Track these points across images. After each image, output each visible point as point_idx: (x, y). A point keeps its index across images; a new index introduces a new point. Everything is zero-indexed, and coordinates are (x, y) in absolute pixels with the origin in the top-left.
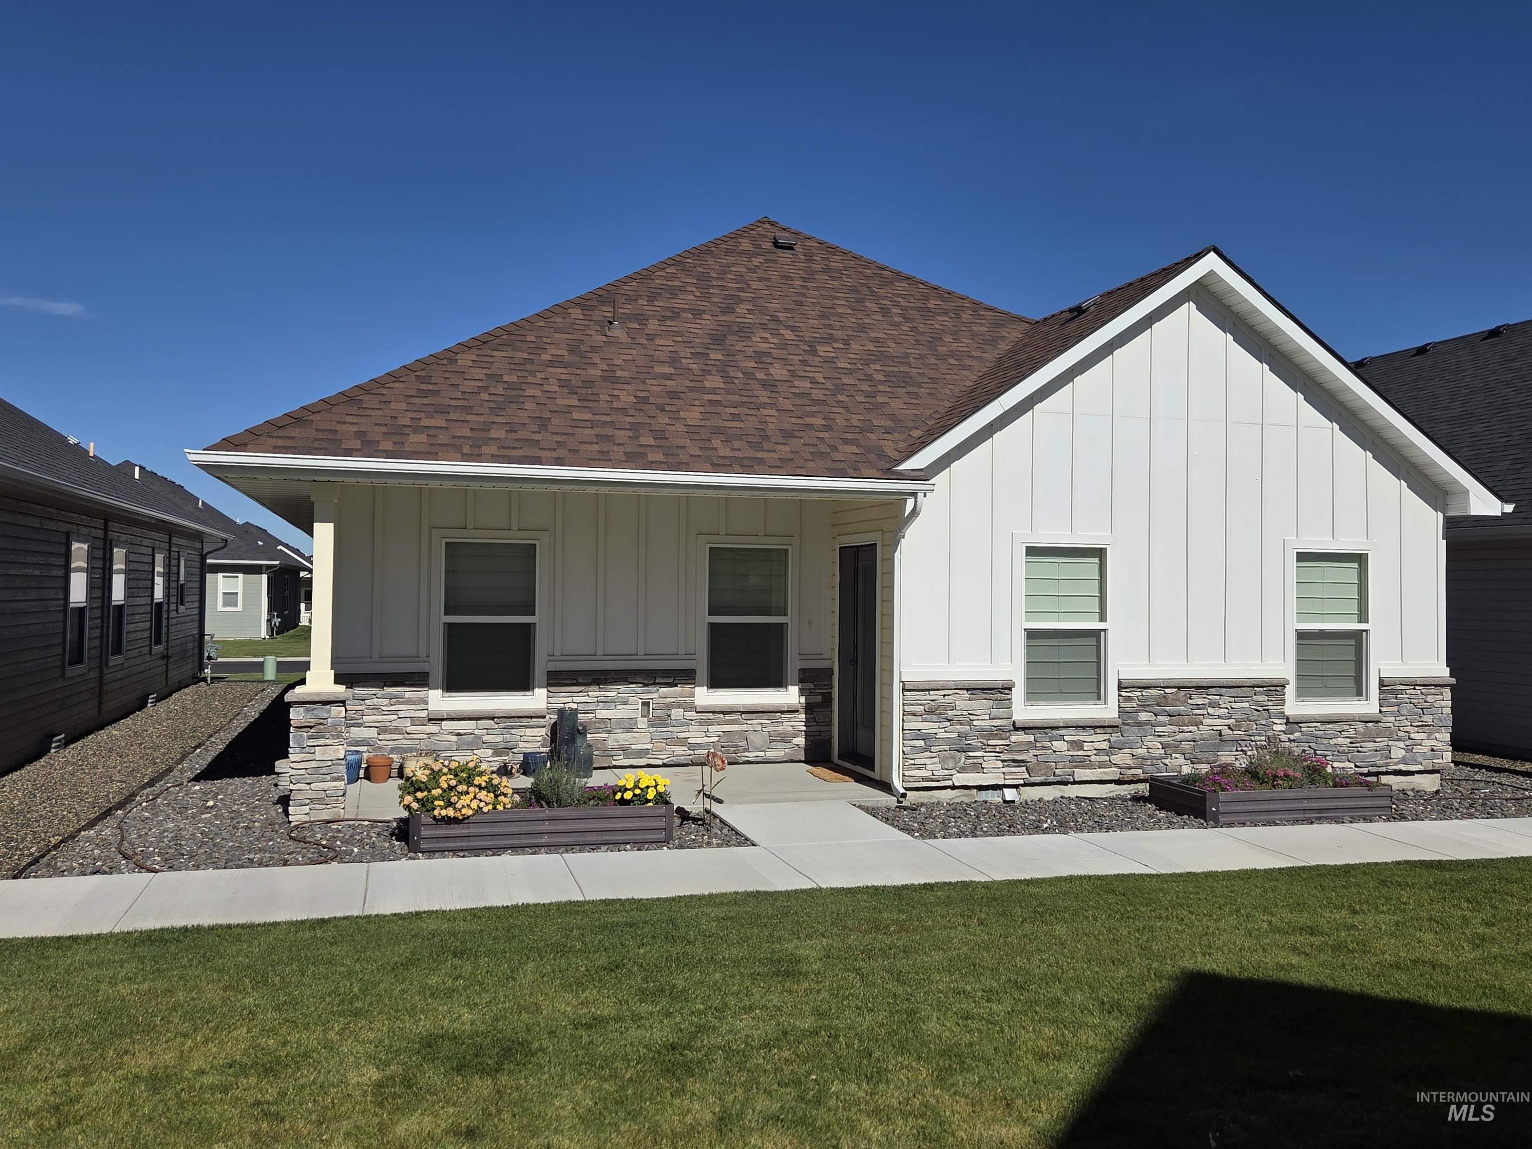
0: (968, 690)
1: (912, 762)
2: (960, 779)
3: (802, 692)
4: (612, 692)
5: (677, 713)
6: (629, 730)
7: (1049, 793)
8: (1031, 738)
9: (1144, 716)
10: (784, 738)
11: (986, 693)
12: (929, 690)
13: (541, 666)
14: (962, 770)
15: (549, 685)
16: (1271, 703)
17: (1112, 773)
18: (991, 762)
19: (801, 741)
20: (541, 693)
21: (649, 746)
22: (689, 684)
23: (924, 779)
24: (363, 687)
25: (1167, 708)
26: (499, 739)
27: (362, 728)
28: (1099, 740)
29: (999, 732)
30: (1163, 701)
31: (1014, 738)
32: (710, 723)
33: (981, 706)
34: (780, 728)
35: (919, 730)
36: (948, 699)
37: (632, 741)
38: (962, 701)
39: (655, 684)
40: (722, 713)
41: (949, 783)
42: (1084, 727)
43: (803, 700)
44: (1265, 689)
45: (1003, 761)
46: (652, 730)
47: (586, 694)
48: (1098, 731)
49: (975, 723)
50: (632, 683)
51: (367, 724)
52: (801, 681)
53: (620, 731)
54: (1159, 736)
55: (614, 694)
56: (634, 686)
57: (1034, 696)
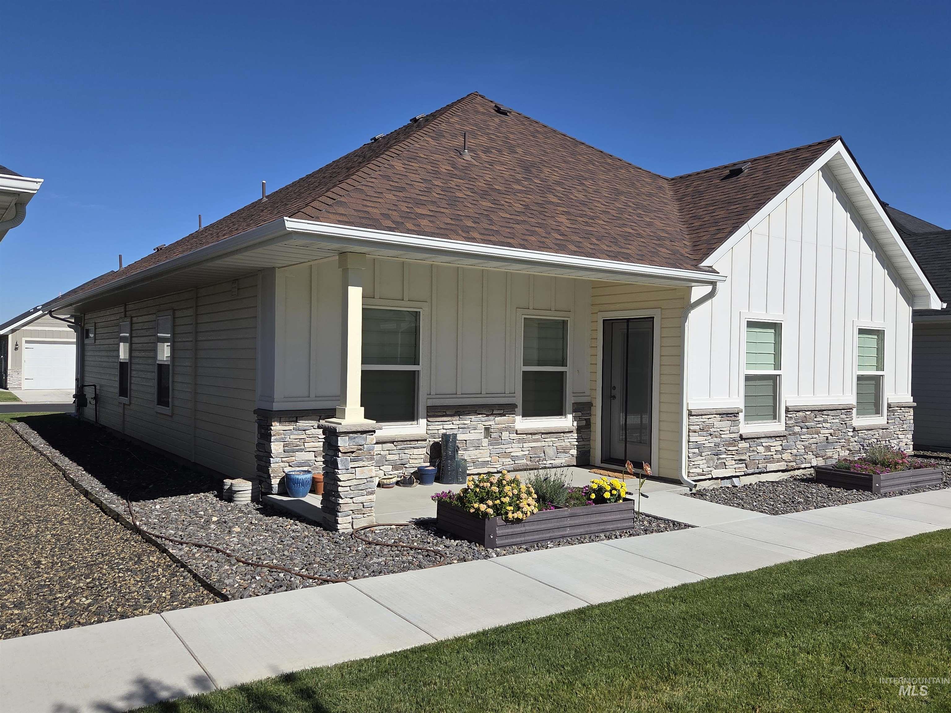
0: (720, 414)
1: (693, 463)
2: (717, 473)
3: (575, 418)
4: (467, 420)
5: (505, 435)
6: (477, 447)
7: (753, 480)
8: (747, 445)
9: (797, 429)
10: (565, 451)
11: (729, 417)
12: (702, 415)
13: (423, 402)
14: (716, 467)
15: (428, 416)
16: (848, 419)
17: (782, 466)
18: (729, 462)
19: (574, 452)
20: (423, 422)
21: (489, 459)
22: (513, 414)
23: (699, 474)
24: (305, 420)
25: (807, 424)
26: (396, 457)
27: (303, 453)
28: (777, 445)
29: (733, 442)
30: (805, 420)
31: (740, 446)
32: (523, 441)
33: (726, 424)
34: (563, 444)
35: (696, 442)
36: (711, 421)
37: (479, 456)
38: (717, 422)
39: (492, 414)
40: (531, 434)
41: (710, 476)
42: (771, 437)
43: (575, 424)
44: (846, 411)
45: (735, 460)
46: (491, 447)
47: (451, 423)
48: (777, 439)
49: (723, 436)
50: (479, 414)
51: (308, 450)
52: (574, 411)
53: (472, 449)
54: (802, 441)
55: (468, 422)
56: (481, 416)
57: (749, 417)
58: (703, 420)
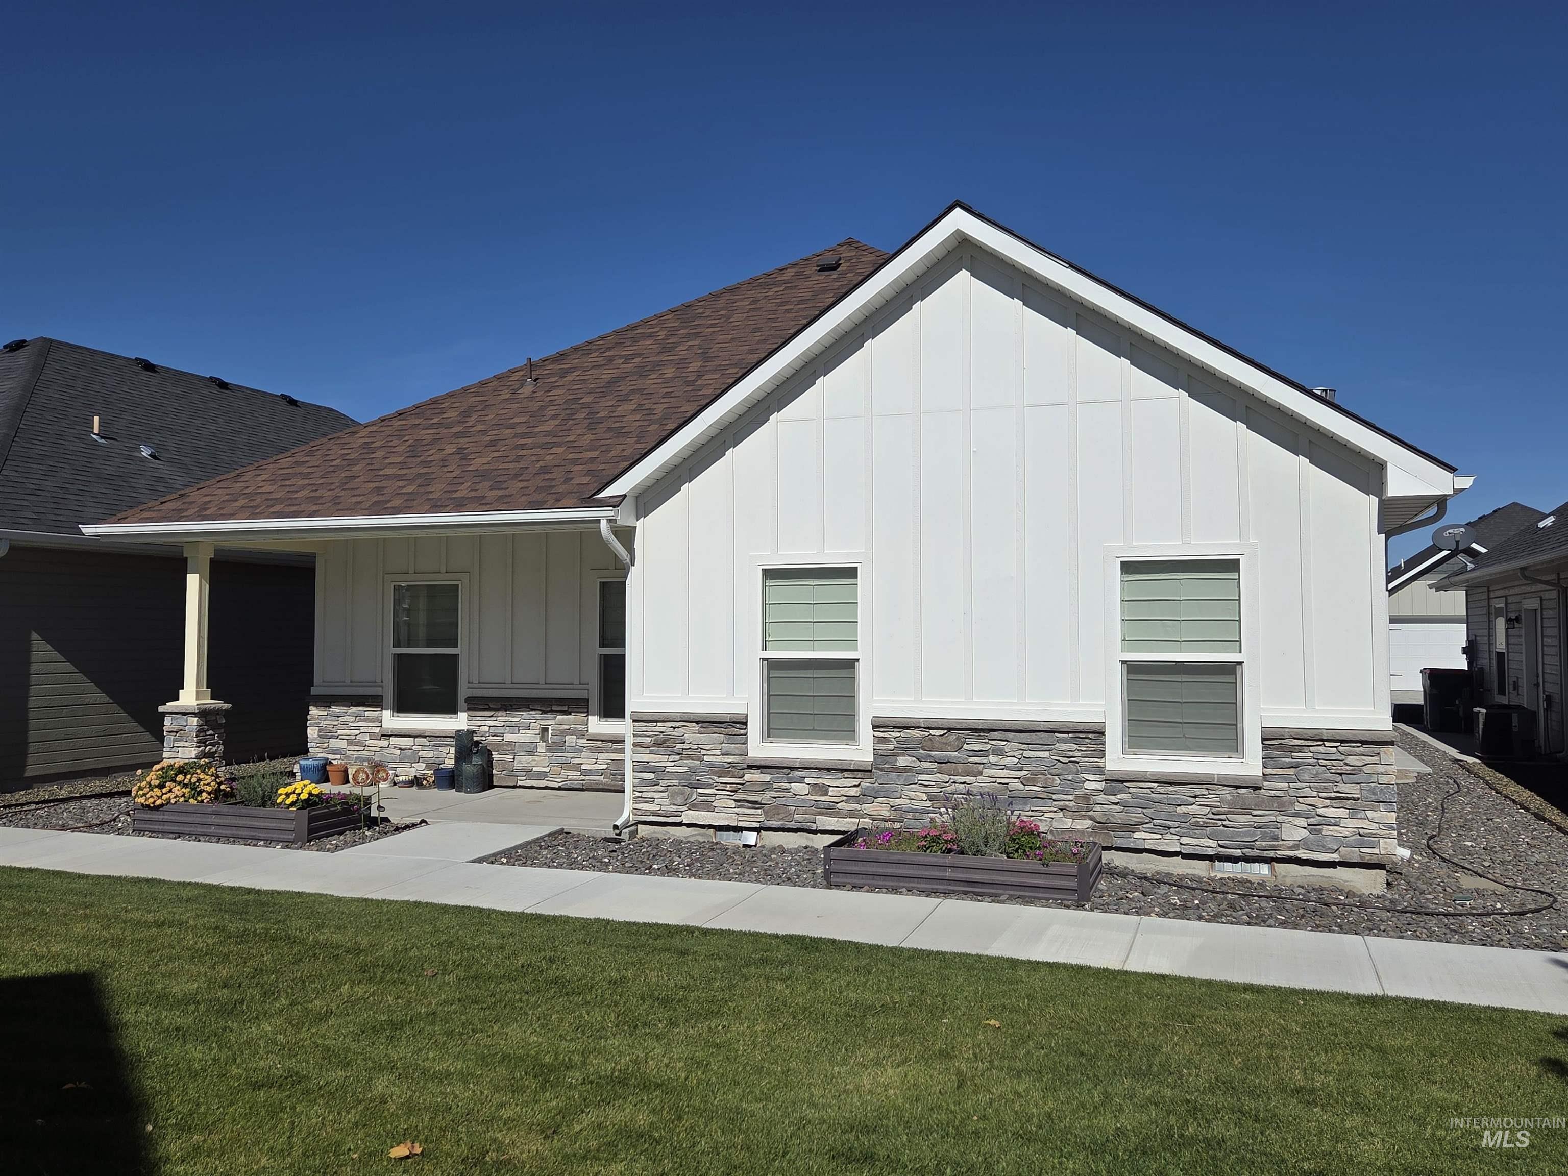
0: (697, 723)
1: (640, 794)
2: (689, 816)
4: (517, 717)
5: (570, 739)
6: (532, 753)
7: (790, 841)
8: (768, 778)
9: (902, 761)
11: (716, 727)
12: (657, 722)
13: (464, 692)
14: (693, 807)
15: (469, 709)
16: (1079, 754)
18: (724, 801)
20: (463, 716)
21: (547, 770)
22: (581, 712)
23: (655, 814)
24: (337, 706)
25: (933, 753)
26: (431, 755)
27: (338, 740)
28: (848, 786)
29: (732, 770)
30: (928, 745)
31: (747, 777)
32: (599, 750)
33: (712, 741)
35: (648, 762)
36: (677, 732)
37: (534, 764)
38: (691, 734)
39: (552, 711)
40: (611, 741)
41: (678, 820)
42: (829, 770)
44: (1071, 735)
45: (735, 801)
46: (550, 754)
47: (495, 719)
48: (846, 774)
49: (706, 758)
50: (532, 710)
51: (340, 737)
53: (522, 754)
54: (926, 786)
55: (518, 719)
56: (533, 712)
57: (771, 732)
58: (662, 729)
